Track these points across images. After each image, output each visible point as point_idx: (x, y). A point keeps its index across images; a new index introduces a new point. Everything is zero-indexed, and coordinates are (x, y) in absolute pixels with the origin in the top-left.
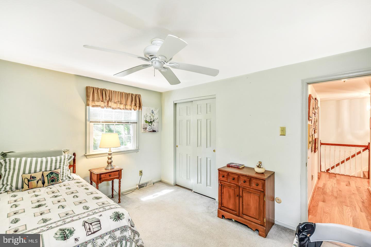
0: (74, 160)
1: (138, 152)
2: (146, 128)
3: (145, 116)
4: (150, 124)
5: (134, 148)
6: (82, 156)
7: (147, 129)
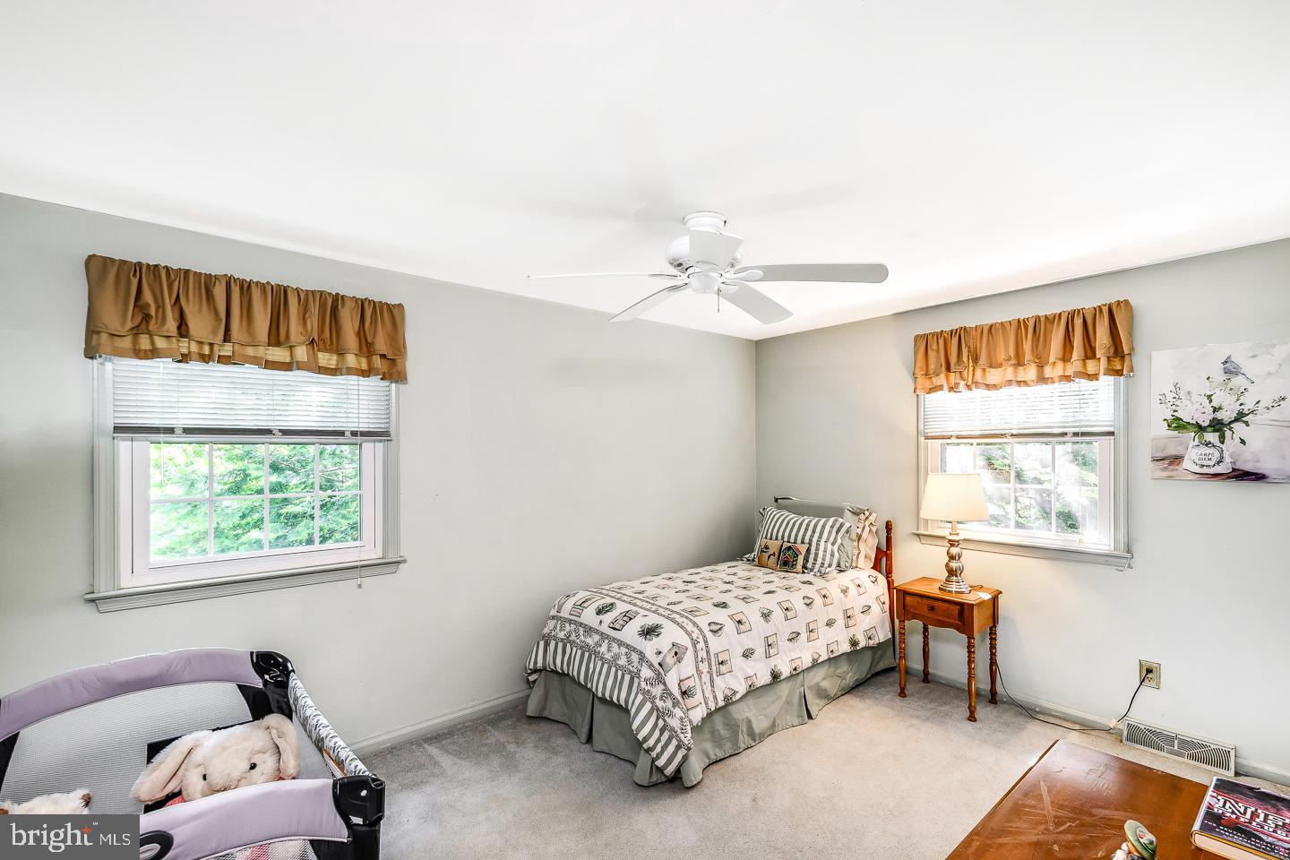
0: (889, 539)
1: (1130, 567)
2: (1176, 460)
3: (1170, 397)
4: (1212, 437)
5: (1107, 547)
6: (909, 535)
7: (1187, 464)
